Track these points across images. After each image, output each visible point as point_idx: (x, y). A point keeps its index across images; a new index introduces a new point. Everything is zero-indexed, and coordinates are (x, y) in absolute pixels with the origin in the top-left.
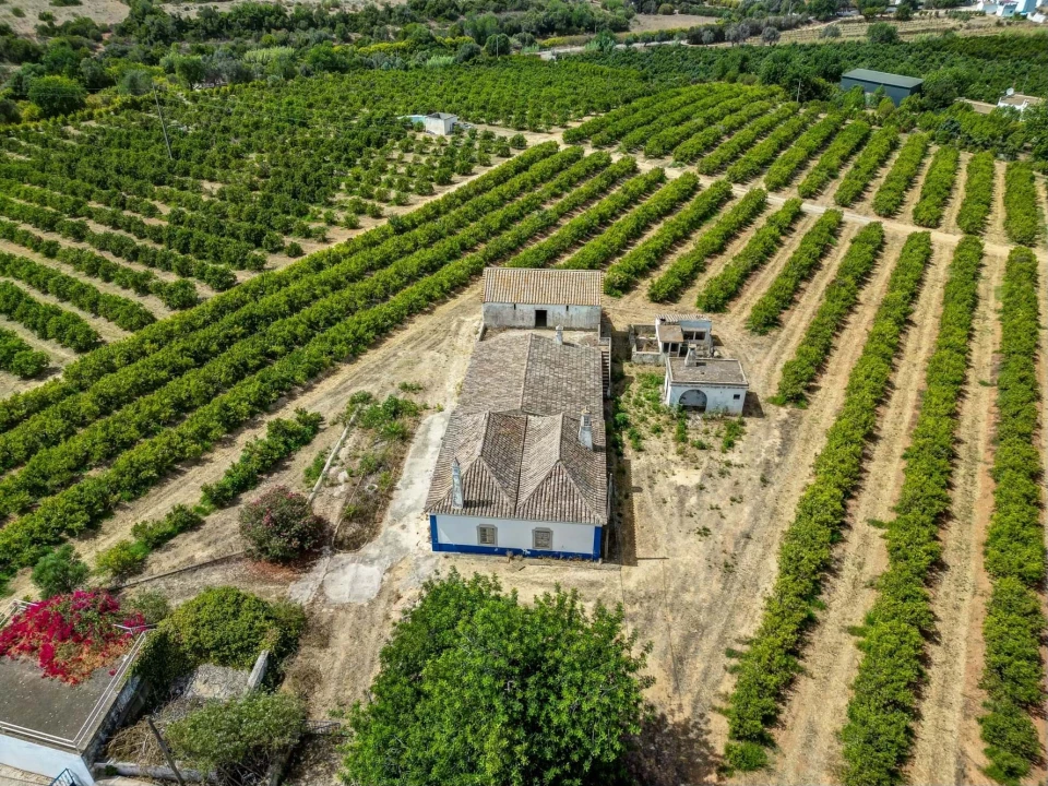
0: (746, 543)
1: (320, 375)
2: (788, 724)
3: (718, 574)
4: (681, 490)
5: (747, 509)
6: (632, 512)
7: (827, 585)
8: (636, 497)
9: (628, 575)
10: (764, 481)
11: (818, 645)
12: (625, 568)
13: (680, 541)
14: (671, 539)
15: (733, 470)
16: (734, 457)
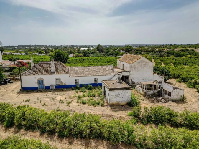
6: (42, 93)
8: (50, 93)
15: (65, 104)
16: (74, 104)
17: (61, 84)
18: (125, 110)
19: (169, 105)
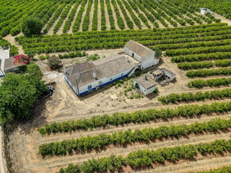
0: (101, 112)
1: (99, 49)
2: (56, 135)
3: (89, 112)
4: (109, 98)
5: (112, 108)
6: (95, 95)
7: (99, 128)
8: (101, 93)
9: (78, 101)
10: (125, 107)
11: (80, 133)
12: (79, 100)
13: (93, 104)
14: (92, 102)
15: (123, 102)
16: (128, 100)
17: (102, 84)
18: (155, 97)
19: (170, 86)
